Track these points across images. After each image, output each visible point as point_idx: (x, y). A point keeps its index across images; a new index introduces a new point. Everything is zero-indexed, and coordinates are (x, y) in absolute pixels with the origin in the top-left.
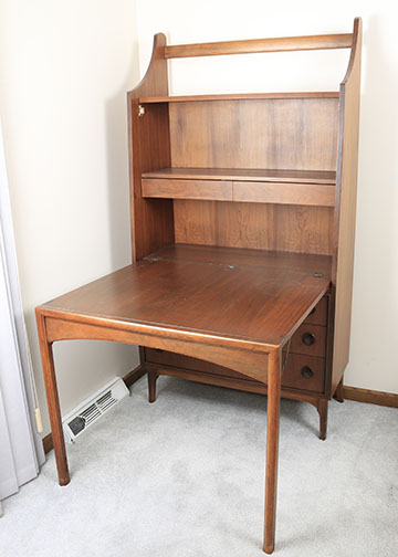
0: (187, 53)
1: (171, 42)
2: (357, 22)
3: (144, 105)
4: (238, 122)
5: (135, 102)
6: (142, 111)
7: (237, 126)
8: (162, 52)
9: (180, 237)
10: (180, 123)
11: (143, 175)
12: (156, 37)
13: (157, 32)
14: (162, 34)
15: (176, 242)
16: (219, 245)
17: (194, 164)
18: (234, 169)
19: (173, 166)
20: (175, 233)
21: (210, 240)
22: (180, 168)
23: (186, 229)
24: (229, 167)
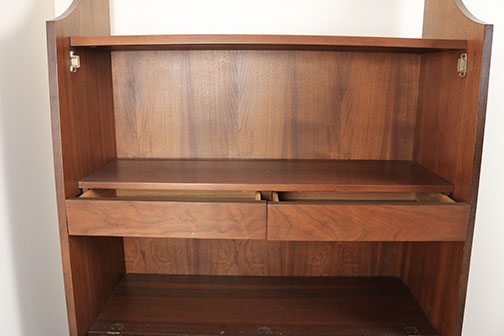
3: (79, 50)
4: (236, 87)
5: (62, 46)
6: (75, 62)
7: (233, 93)
9: (134, 265)
10: (131, 84)
15: (127, 272)
16: (202, 273)
17: (157, 152)
18: (228, 160)
19: (119, 156)
20: (126, 259)
21: (186, 267)
22: (133, 159)
23: (143, 253)
24: (220, 157)
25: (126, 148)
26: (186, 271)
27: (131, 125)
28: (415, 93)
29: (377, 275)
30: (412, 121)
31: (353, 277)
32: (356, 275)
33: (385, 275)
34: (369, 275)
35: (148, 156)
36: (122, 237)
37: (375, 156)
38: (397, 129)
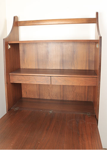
0: (27, 24)
1: (20, 20)
2: (97, 13)
3: (10, 44)
4: (48, 51)
5: (6, 43)
6: (9, 47)
7: (47, 53)
8: (17, 23)
9: (24, 95)
10: (24, 51)
11: (10, 74)
12: (14, 17)
13: (15, 15)
14: (17, 16)
15: (23, 97)
16: (40, 98)
17: (30, 67)
18: (46, 69)
19: (21, 68)
20: (22, 94)
21: (37, 96)
22: (24, 69)
23: (26, 92)
24: (44, 69)
25: (22, 66)
26: (37, 97)
27: (24, 60)
28: (94, 52)
29: (86, 101)
30: (93, 59)
31: (80, 101)
32: (80, 100)
33: (88, 101)
34: (84, 100)
35: (28, 68)
36: (21, 84)
37: (84, 69)
38: (89, 62)
